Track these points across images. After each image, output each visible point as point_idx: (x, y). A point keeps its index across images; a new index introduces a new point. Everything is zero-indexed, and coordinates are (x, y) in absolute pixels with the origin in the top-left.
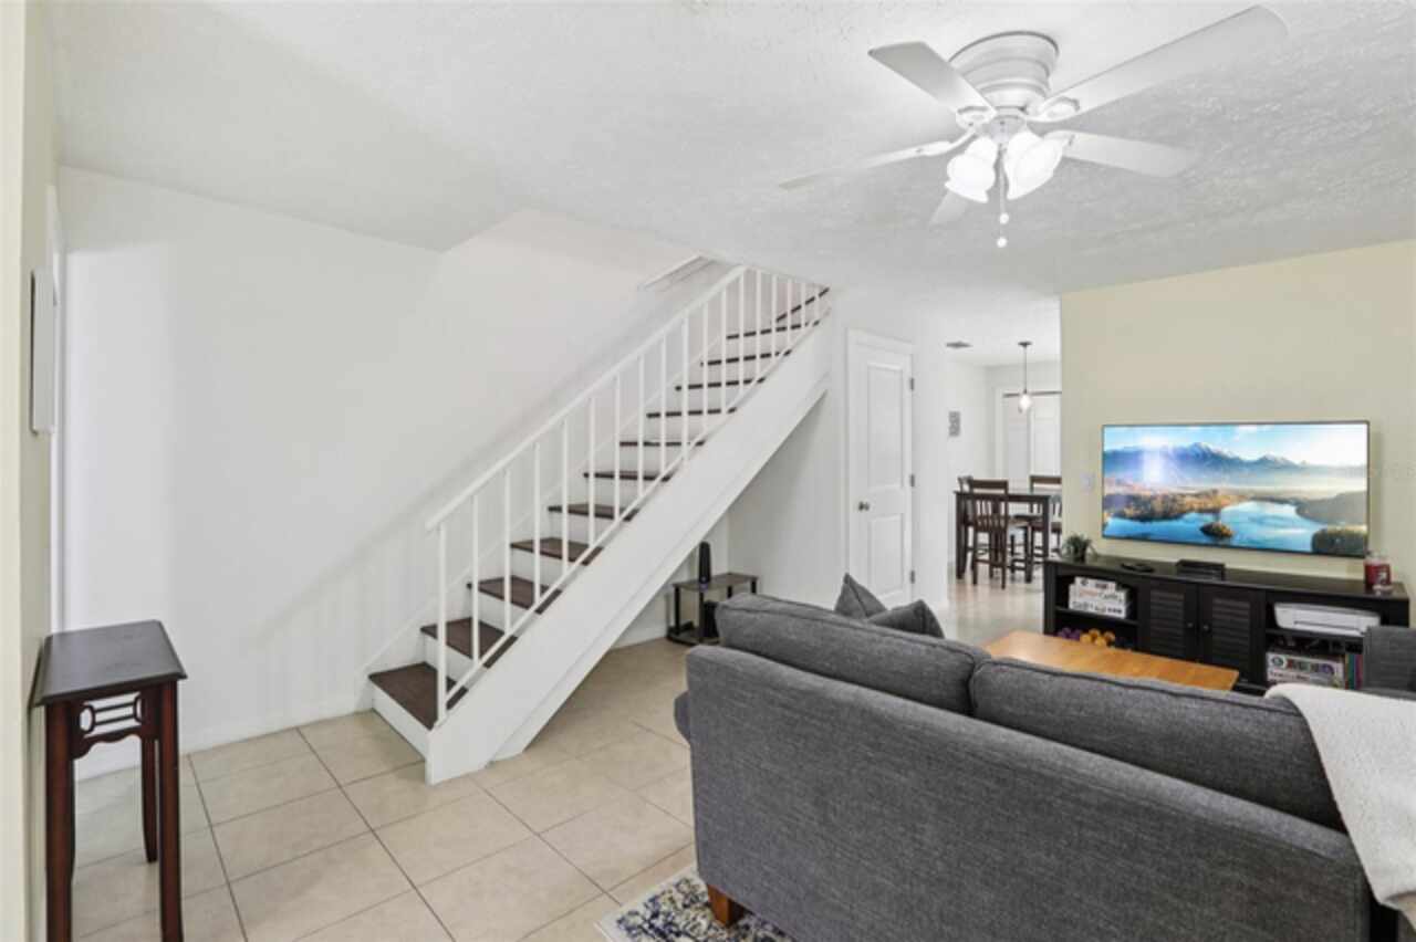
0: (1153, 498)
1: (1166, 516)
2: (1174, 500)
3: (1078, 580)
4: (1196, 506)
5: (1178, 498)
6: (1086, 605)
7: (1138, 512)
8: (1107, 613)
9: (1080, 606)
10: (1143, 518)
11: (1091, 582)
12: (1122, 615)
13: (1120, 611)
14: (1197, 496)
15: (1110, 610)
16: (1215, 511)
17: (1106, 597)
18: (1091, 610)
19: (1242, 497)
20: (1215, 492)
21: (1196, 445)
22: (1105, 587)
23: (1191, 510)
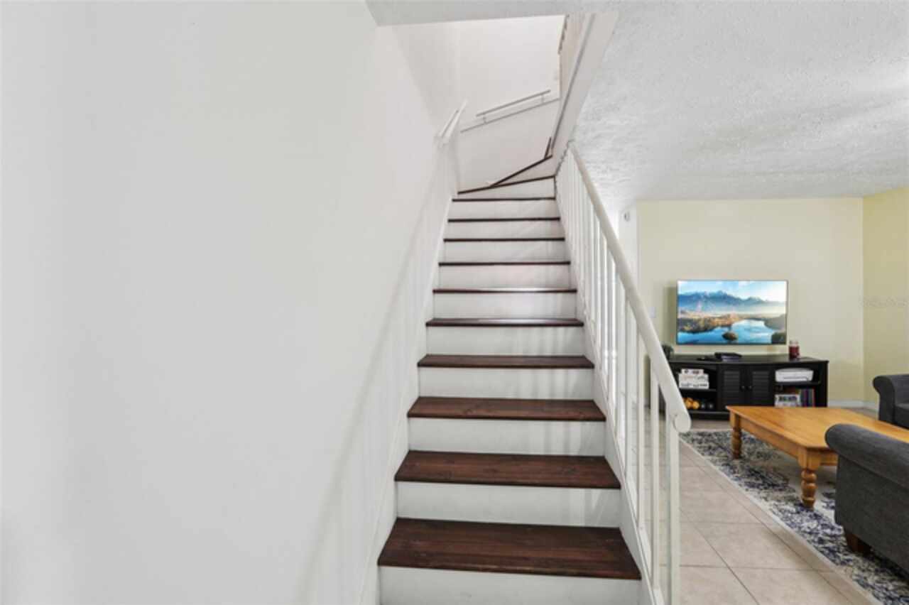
0: (699, 320)
1: (706, 330)
2: (709, 321)
3: (683, 370)
4: (720, 323)
5: (712, 320)
6: (688, 385)
7: (691, 328)
8: (700, 387)
9: (686, 385)
10: (694, 332)
11: (690, 371)
12: (707, 387)
13: (705, 385)
14: (720, 318)
15: (701, 385)
16: (729, 326)
17: (699, 378)
18: (691, 387)
19: (741, 318)
20: (729, 316)
21: (720, 292)
22: (698, 373)
23: (718, 326)
